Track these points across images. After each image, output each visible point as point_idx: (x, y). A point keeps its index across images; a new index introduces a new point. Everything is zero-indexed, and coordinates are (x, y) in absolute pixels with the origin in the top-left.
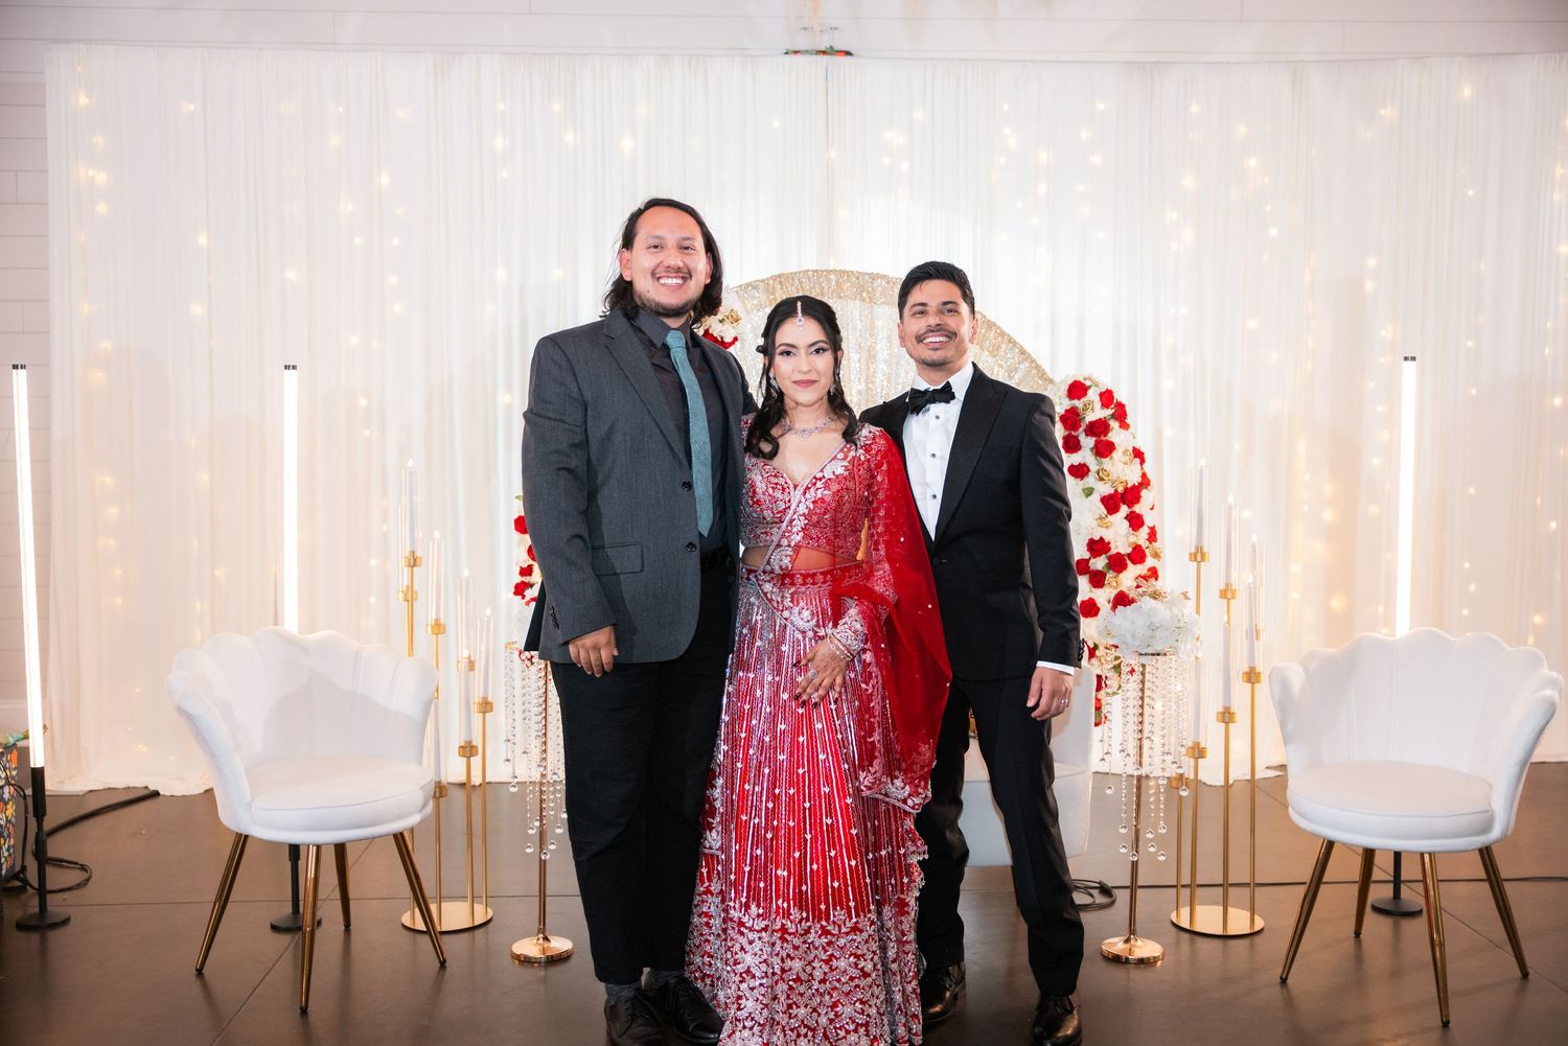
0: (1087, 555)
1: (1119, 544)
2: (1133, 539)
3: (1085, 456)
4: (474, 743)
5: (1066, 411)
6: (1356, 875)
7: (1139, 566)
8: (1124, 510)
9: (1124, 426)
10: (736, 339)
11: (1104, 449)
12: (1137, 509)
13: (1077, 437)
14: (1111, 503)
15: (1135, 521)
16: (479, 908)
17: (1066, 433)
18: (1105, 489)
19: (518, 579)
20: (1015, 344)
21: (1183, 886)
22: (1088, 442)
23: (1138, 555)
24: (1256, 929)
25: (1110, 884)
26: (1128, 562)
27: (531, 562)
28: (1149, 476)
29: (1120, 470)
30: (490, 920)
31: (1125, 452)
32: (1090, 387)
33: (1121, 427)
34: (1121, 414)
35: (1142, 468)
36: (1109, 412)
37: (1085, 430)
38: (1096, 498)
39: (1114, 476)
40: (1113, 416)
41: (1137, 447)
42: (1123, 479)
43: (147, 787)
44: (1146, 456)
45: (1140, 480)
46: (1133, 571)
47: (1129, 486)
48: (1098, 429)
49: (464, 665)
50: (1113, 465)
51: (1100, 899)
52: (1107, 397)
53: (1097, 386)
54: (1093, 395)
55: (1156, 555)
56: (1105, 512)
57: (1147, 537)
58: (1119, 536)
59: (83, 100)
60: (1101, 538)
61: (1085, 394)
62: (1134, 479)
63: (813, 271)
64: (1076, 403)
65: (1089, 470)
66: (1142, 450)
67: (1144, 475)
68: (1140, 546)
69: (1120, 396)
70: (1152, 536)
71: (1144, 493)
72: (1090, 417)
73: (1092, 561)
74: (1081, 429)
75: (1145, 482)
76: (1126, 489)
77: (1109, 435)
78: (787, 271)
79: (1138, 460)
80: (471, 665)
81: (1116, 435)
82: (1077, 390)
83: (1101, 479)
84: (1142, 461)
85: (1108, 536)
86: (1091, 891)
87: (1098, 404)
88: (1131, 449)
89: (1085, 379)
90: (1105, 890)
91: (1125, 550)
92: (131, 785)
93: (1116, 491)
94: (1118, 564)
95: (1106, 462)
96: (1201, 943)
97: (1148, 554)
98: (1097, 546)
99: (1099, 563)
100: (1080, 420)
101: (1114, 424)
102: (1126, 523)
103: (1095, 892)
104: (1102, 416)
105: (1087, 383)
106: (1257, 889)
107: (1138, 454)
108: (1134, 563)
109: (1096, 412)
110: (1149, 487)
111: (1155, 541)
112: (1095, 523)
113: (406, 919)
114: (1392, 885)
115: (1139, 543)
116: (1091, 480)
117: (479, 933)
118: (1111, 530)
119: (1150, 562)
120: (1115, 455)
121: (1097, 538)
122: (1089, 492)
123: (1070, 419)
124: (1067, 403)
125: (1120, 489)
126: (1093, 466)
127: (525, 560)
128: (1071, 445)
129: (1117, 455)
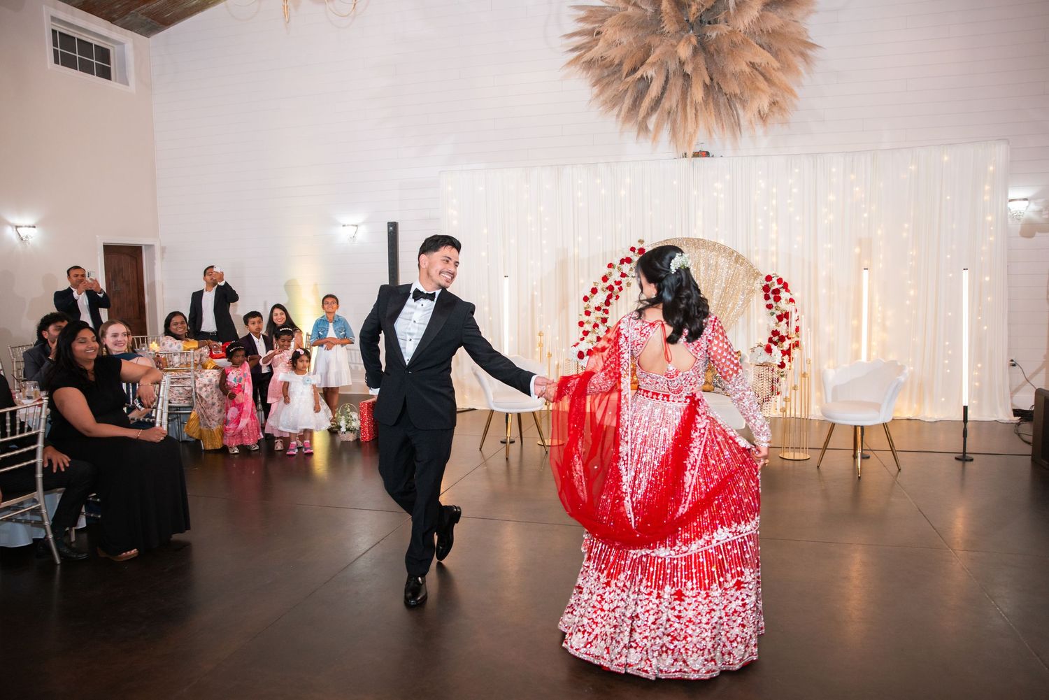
0: (772, 335)
1: (783, 332)
2: (788, 331)
3: (771, 301)
5: (765, 286)
6: (852, 448)
8: (785, 320)
9: (787, 291)
11: (777, 299)
12: (790, 319)
13: (769, 295)
14: (780, 318)
15: (790, 324)
17: (764, 293)
18: (779, 313)
20: (748, 262)
22: (772, 296)
24: (807, 458)
26: (786, 338)
29: (783, 305)
31: (786, 300)
32: (774, 277)
33: (786, 291)
34: (786, 286)
35: (793, 305)
36: (781, 286)
38: (775, 315)
39: (781, 308)
40: (783, 287)
41: (792, 298)
42: (785, 309)
46: (789, 342)
47: (787, 312)
48: (776, 292)
52: (780, 281)
53: (776, 277)
54: (774, 280)
55: (798, 336)
56: (777, 321)
57: (795, 330)
58: (782, 328)
59: (450, 188)
61: (771, 280)
62: (789, 309)
64: (769, 283)
68: (792, 333)
69: (784, 280)
70: (797, 330)
72: (773, 288)
73: (774, 337)
74: (770, 292)
77: (781, 294)
79: (790, 303)
81: (784, 294)
82: (769, 278)
83: (777, 309)
84: (792, 303)
85: (779, 329)
87: (776, 283)
88: (789, 298)
89: (772, 274)
91: (785, 334)
93: (782, 313)
94: (782, 339)
95: (779, 303)
98: (775, 333)
99: (776, 339)
100: (769, 289)
101: (783, 291)
102: (786, 325)
107: (792, 300)
108: (789, 339)
109: (777, 286)
112: (774, 325)
116: (773, 310)
118: (780, 327)
119: (795, 339)
121: (775, 330)
122: (772, 314)
123: (766, 288)
124: (765, 283)
125: (784, 313)
126: (774, 305)
127: (581, 335)
128: (767, 298)
129: (783, 301)
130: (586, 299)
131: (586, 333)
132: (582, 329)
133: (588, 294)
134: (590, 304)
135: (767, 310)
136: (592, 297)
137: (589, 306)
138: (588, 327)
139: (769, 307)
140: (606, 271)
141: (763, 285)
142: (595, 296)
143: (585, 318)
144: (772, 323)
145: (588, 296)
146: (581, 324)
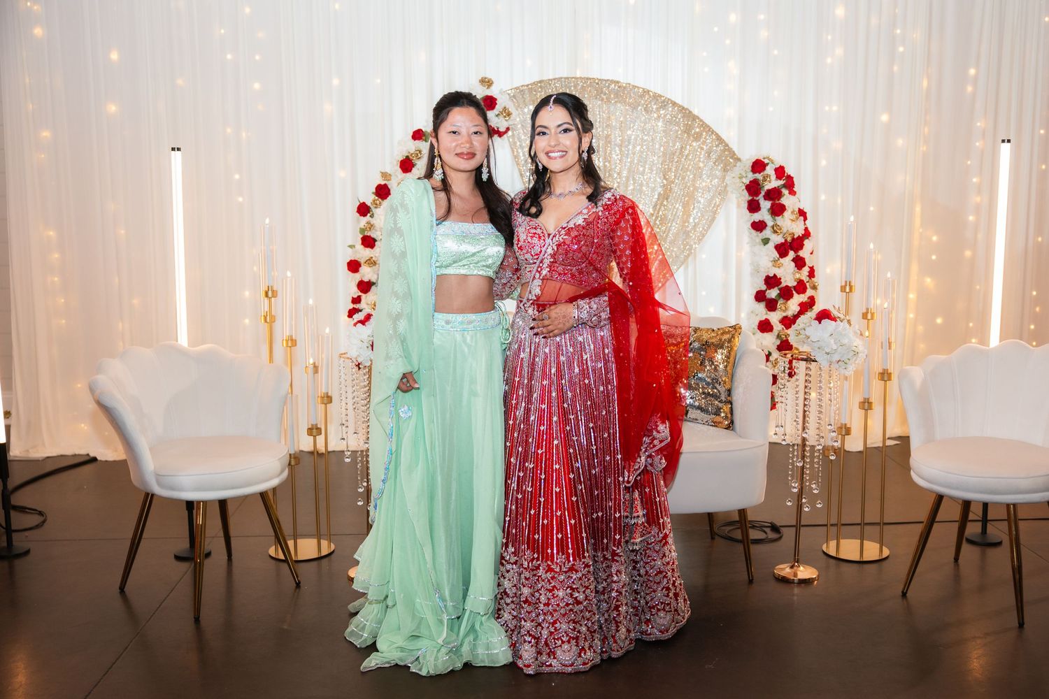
0: (764, 287)
1: (788, 279)
2: (798, 276)
3: (764, 214)
4: (319, 426)
5: (750, 182)
6: (957, 517)
7: (802, 295)
8: (792, 254)
9: (792, 193)
10: (508, 129)
11: (778, 210)
12: (801, 253)
13: (758, 201)
14: (782, 250)
15: (799, 263)
16: (324, 543)
17: (750, 198)
18: (779, 239)
19: (351, 306)
20: (713, 132)
21: (832, 525)
22: (766, 205)
23: (801, 287)
24: (884, 556)
25: (778, 524)
26: (794, 292)
27: (360, 294)
28: (810, 229)
29: (790, 225)
30: (333, 552)
31: (793, 212)
32: (768, 164)
33: (790, 193)
34: (790, 184)
35: (805, 224)
36: (781, 182)
37: (764, 196)
38: (771, 245)
39: (785, 230)
40: (785, 186)
41: (802, 208)
42: (791, 231)
43: (88, 455)
44: (808, 215)
45: (803, 232)
46: (798, 299)
47: (795, 237)
48: (774, 195)
49: (311, 367)
50: (784, 221)
51: (772, 535)
52: (780, 172)
53: (773, 163)
54: (770, 170)
55: (814, 288)
56: (778, 256)
57: (808, 274)
58: (787, 273)
60: (775, 275)
61: (764, 169)
62: (799, 231)
63: (565, 78)
64: (759, 176)
65: (766, 225)
66: (805, 210)
67: (806, 229)
68: (803, 281)
69: (789, 171)
70: (812, 273)
71: (806, 242)
72: (768, 186)
73: (768, 291)
74: (761, 196)
75: (807, 234)
76: (793, 239)
77: (782, 199)
78: (545, 78)
79: (802, 218)
80: (316, 369)
81: (787, 200)
82: (758, 166)
83: (775, 232)
84: (805, 219)
85: (779, 272)
86: (765, 529)
87: (773, 176)
88: (797, 210)
89: (764, 158)
90: (775, 528)
91: (792, 283)
92: (77, 453)
93: (786, 240)
94: (786, 294)
95: (779, 220)
96: (845, 567)
97: (808, 286)
98: (772, 281)
99: (773, 293)
100: (760, 189)
101: (785, 192)
102: (793, 264)
103: (768, 530)
104: (776, 186)
105: (766, 161)
106: (885, 527)
107: (802, 213)
108: (799, 293)
109: (773, 183)
110: (810, 238)
111: (814, 276)
112: (771, 264)
113: (272, 552)
114: (980, 524)
115: (802, 278)
116: (767, 233)
117: (324, 561)
118: (782, 269)
119: (809, 292)
120: (786, 214)
121: (771, 275)
122: (766, 241)
123: (753, 188)
124: (751, 176)
125: (789, 239)
126: (770, 222)
127: (355, 292)
128: (753, 207)
129: (787, 214)
130: (363, 210)
131: (365, 286)
132: (357, 277)
133: (369, 198)
134: (373, 221)
135: (753, 231)
136: (377, 206)
137: (371, 226)
138: (366, 273)
139: (759, 226)
140: (412, 146)
141: (747, 182)
142: (386, 203)
143: (363, 253)
144: (766, 259)
145: (369, 203)
146: (354, 266)
